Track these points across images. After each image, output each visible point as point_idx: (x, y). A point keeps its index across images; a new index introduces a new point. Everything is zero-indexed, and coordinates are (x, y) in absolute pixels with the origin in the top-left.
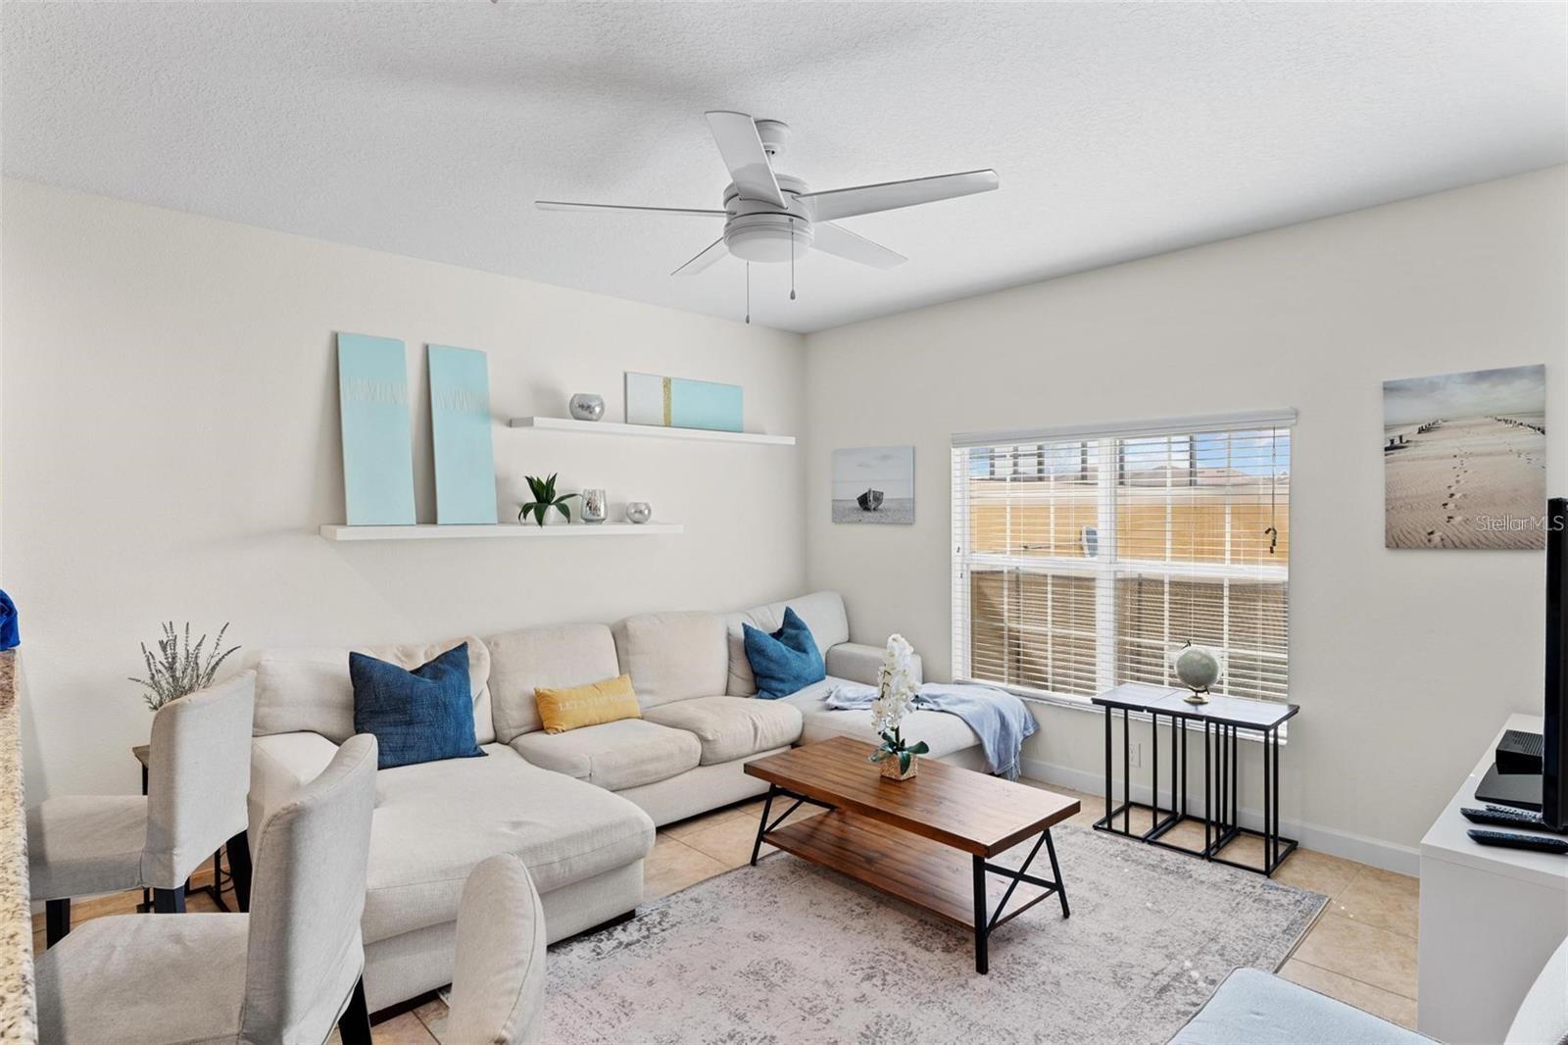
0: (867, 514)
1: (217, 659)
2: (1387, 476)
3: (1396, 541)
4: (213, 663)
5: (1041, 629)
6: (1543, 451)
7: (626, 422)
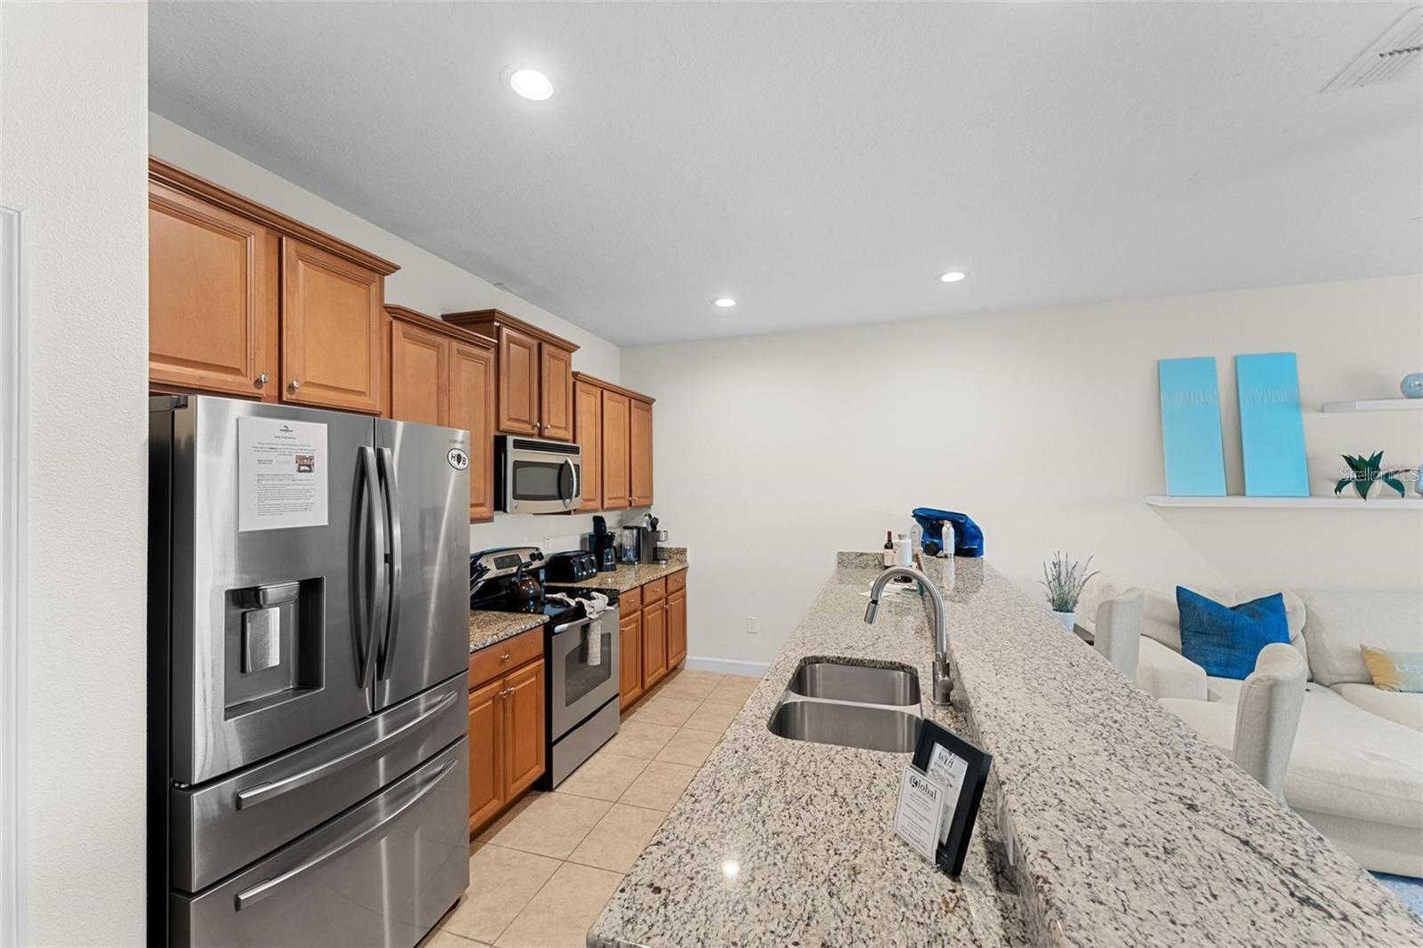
1: (1086, 577)
4: (1083, 580)
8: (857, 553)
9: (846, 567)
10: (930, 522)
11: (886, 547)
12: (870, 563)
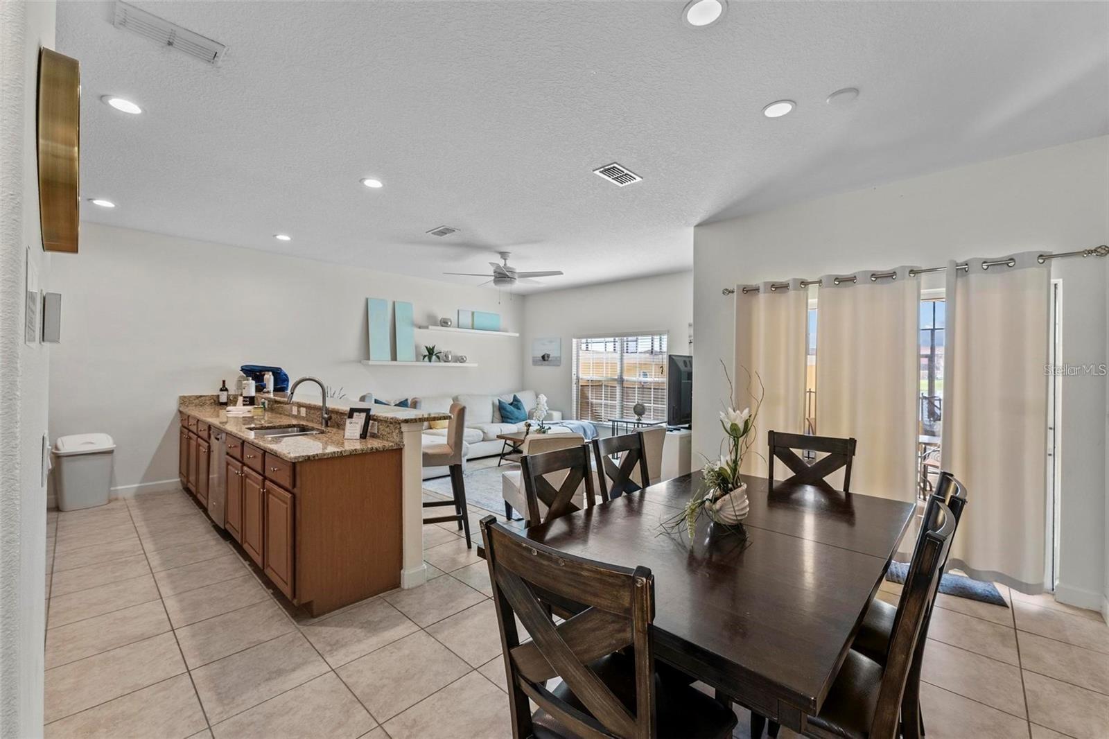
0: (545, 362)
5: (600, 401)
7: (459, 327)
8: (196, 396)
9: (187, 406)
10: (254, 373)
11: (221, 390)
12: (207, 402)
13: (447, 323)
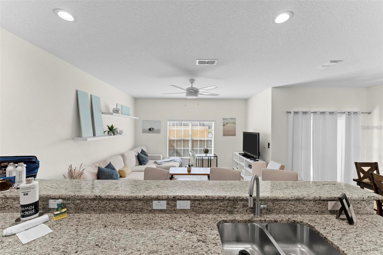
0: (150, 131)
2: (223, 128)
3: (224, 135)
5: (181, 148)
6: (235, 126)
7: (122, 114)
13: (118, 111)
